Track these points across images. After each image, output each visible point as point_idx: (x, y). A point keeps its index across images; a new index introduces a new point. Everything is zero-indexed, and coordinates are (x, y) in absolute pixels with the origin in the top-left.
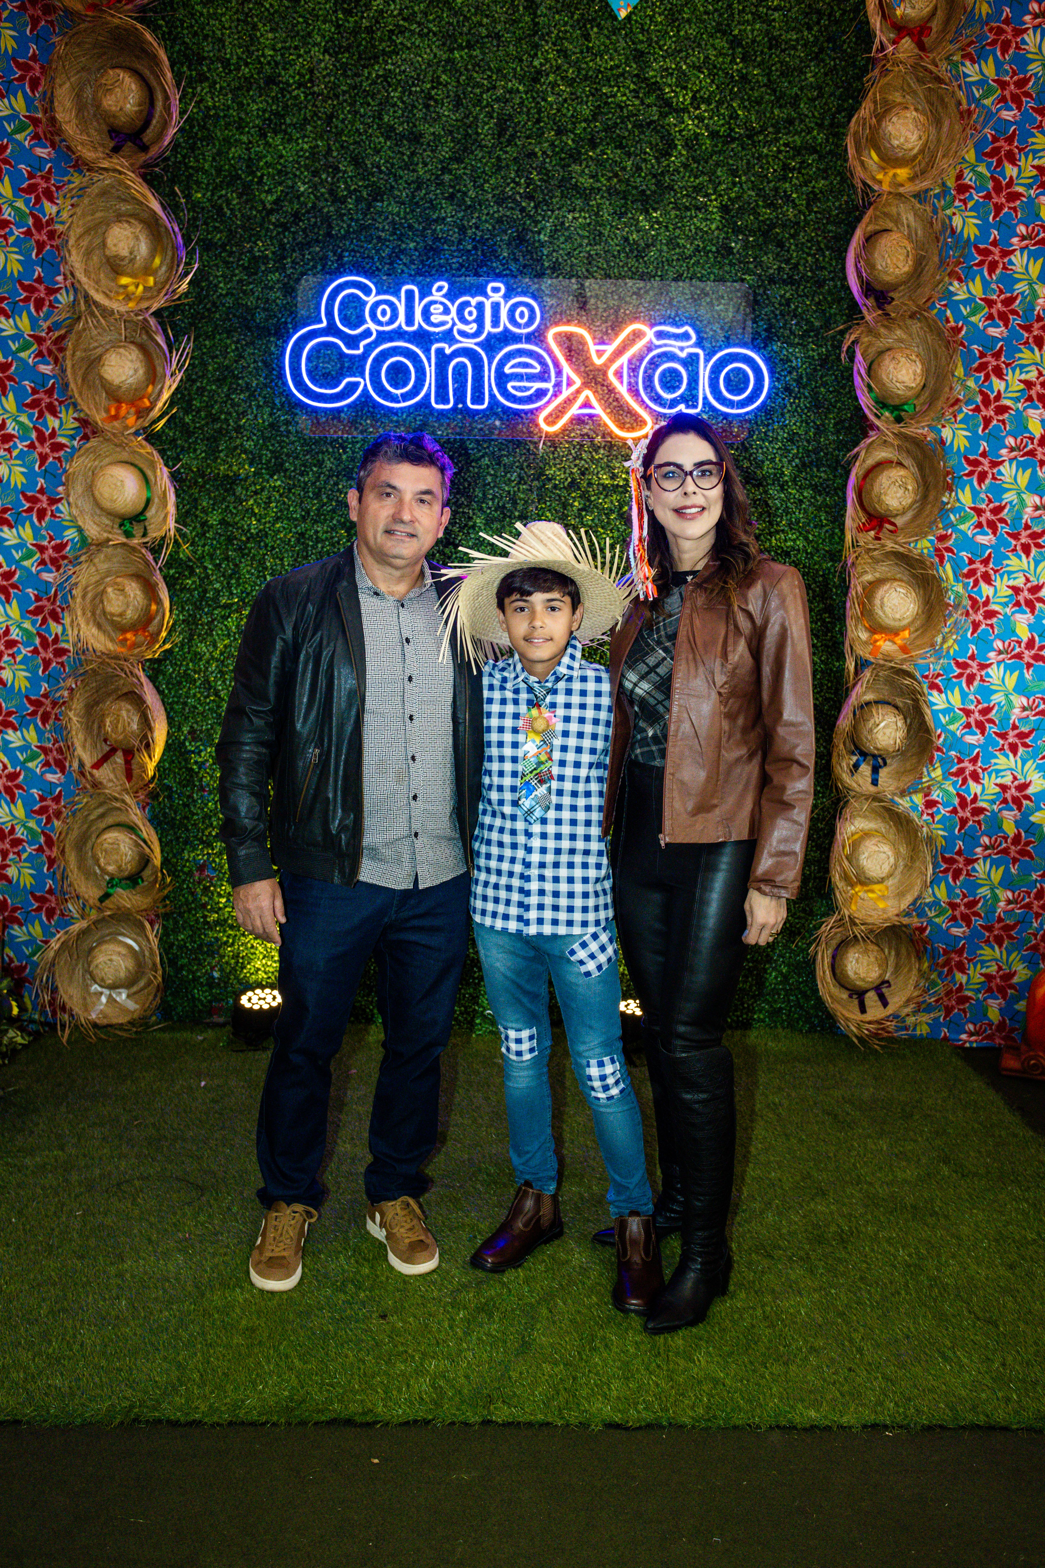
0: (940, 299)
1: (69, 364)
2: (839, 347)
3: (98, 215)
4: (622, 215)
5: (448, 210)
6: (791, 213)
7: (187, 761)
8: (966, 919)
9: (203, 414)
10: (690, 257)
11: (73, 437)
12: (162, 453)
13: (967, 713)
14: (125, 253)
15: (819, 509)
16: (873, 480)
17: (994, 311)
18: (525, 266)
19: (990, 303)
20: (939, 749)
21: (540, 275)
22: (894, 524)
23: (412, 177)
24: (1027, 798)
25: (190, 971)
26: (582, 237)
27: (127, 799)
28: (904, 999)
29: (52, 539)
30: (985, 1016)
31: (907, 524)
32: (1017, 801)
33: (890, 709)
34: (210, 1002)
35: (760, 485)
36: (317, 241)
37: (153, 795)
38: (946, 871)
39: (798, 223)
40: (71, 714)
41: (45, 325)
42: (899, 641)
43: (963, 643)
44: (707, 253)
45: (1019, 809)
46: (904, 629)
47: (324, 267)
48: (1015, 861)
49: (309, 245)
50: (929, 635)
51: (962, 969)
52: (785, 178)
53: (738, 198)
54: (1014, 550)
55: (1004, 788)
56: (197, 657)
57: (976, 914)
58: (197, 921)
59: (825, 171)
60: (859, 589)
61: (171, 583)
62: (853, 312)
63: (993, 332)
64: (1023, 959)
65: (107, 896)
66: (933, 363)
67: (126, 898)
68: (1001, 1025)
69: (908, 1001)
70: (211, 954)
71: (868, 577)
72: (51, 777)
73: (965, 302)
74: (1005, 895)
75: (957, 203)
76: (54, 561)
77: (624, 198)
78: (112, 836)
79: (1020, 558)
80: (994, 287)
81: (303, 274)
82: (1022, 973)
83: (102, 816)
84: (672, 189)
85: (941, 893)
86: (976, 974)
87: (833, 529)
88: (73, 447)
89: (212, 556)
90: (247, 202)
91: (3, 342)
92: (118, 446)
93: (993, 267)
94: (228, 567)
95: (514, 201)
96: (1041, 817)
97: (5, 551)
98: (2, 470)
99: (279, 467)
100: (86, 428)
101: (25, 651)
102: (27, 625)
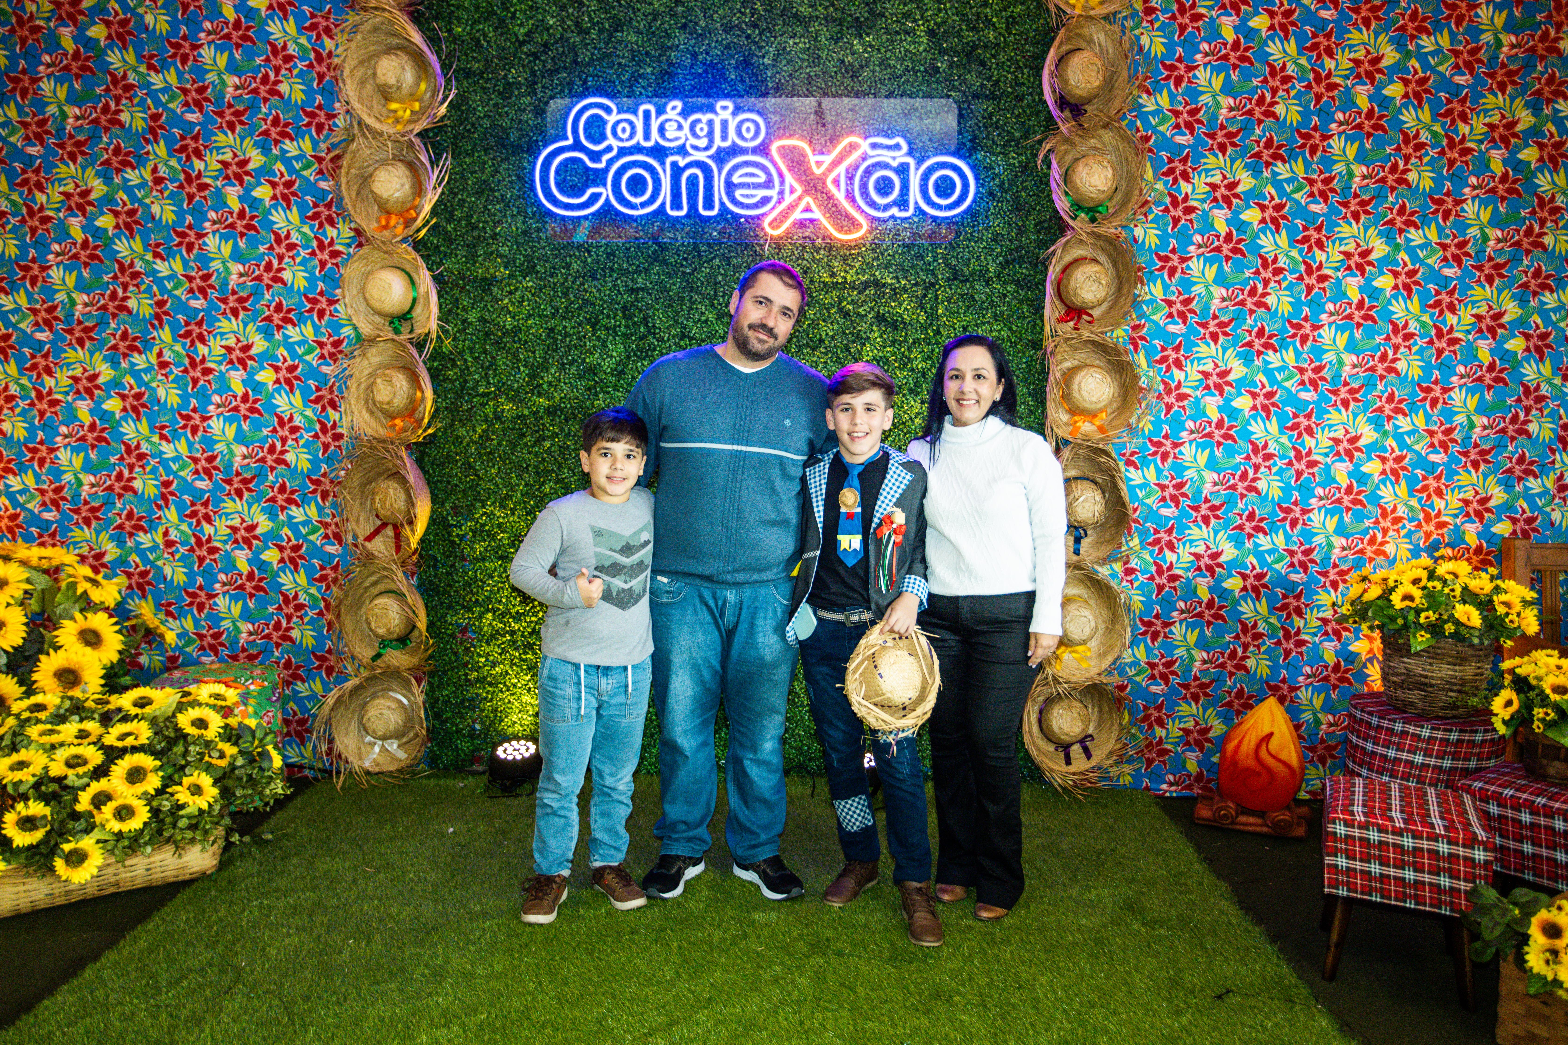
0: (1130, 111)
1: (343, 180)
2: (1036, 155)
3: (371, 48)
4: (838, 40)
5: (680, 38)
6: (992, 35)
7: (449, 534)
8: (1164, 677)
9: (463, 223)
10: (901, 76)
11: (349, 245)
12: (426, 258)
13: (1163, 487)
14: (392, 81)
15: (1021, 302)
16: (1070, 275)
17: (1180, 121)
18: (751, 87)
19: (1176, 114)
20: (1136, 521)
21: (765, 95)
22: (1090, 315)
23: (649, 9)
24: (1220, 565)
25: (453, 724)
26: (802, 60)
27: (394, 567)
28: (1106, 752)
29: (330, 335)
30: (1184, 767)
31: (1104, 315)
32: (1210, 569)
33: (1089, 484)
34: (472, 751)
35: (967, 280)
36: (565, 68)
37: (418, 565)
38: (1145, 633)
39: (998, 45)
41: (323, 146)
42: (1097, 422)
43: (1157, 424)
44: (916, 74)
45: (1212, 576)
46: (1101, 410)
47: (570, 91)
48: (1209, 624)
49: (557, 71)
50: (1124, 416)
51: (1161, 723)
53: (943, 22)
54: (1204, 338)
55: (1197, 556)
56: (458, 440)
57: (1174, 673)
58: (459, 678)
60: (1058, 375)
61: (435, 374)
62: (1050, 124)
63: (1180, 139)
64: (1218, 715)
65: (379, 656)
66: (1123, 168)
67: (396, 658)
68: (1199, 777)
69: (1111, 753)
70: (473, 709)
71: (1067, 365)
72: (329, 549)
73: (1153, 113)
74: (1200, 655)
75: (1145, 24)
76: (332, 355)
77: (840, 24)
78: (382, 601)
79: (1208, 345)
80: (1180, 99)
81: (552, 98)
83: (375, 584)
84: (883, 16)
85: (1141, 654)
86: (1174, 729)
87: (1034, 321)
88: (349, 254)
89: (471, 350)
90: (502, 34)
91: (287, 162)
92: (386, 253)
93: (1178, 81)
94: (486, 360)
95: (740, 29)
96: (1234, 584)
97: (289, 347)
98: (286, 275)
99: (530, 270)
100: (360, 237)
101: (307, 436)
102: (309, 412)
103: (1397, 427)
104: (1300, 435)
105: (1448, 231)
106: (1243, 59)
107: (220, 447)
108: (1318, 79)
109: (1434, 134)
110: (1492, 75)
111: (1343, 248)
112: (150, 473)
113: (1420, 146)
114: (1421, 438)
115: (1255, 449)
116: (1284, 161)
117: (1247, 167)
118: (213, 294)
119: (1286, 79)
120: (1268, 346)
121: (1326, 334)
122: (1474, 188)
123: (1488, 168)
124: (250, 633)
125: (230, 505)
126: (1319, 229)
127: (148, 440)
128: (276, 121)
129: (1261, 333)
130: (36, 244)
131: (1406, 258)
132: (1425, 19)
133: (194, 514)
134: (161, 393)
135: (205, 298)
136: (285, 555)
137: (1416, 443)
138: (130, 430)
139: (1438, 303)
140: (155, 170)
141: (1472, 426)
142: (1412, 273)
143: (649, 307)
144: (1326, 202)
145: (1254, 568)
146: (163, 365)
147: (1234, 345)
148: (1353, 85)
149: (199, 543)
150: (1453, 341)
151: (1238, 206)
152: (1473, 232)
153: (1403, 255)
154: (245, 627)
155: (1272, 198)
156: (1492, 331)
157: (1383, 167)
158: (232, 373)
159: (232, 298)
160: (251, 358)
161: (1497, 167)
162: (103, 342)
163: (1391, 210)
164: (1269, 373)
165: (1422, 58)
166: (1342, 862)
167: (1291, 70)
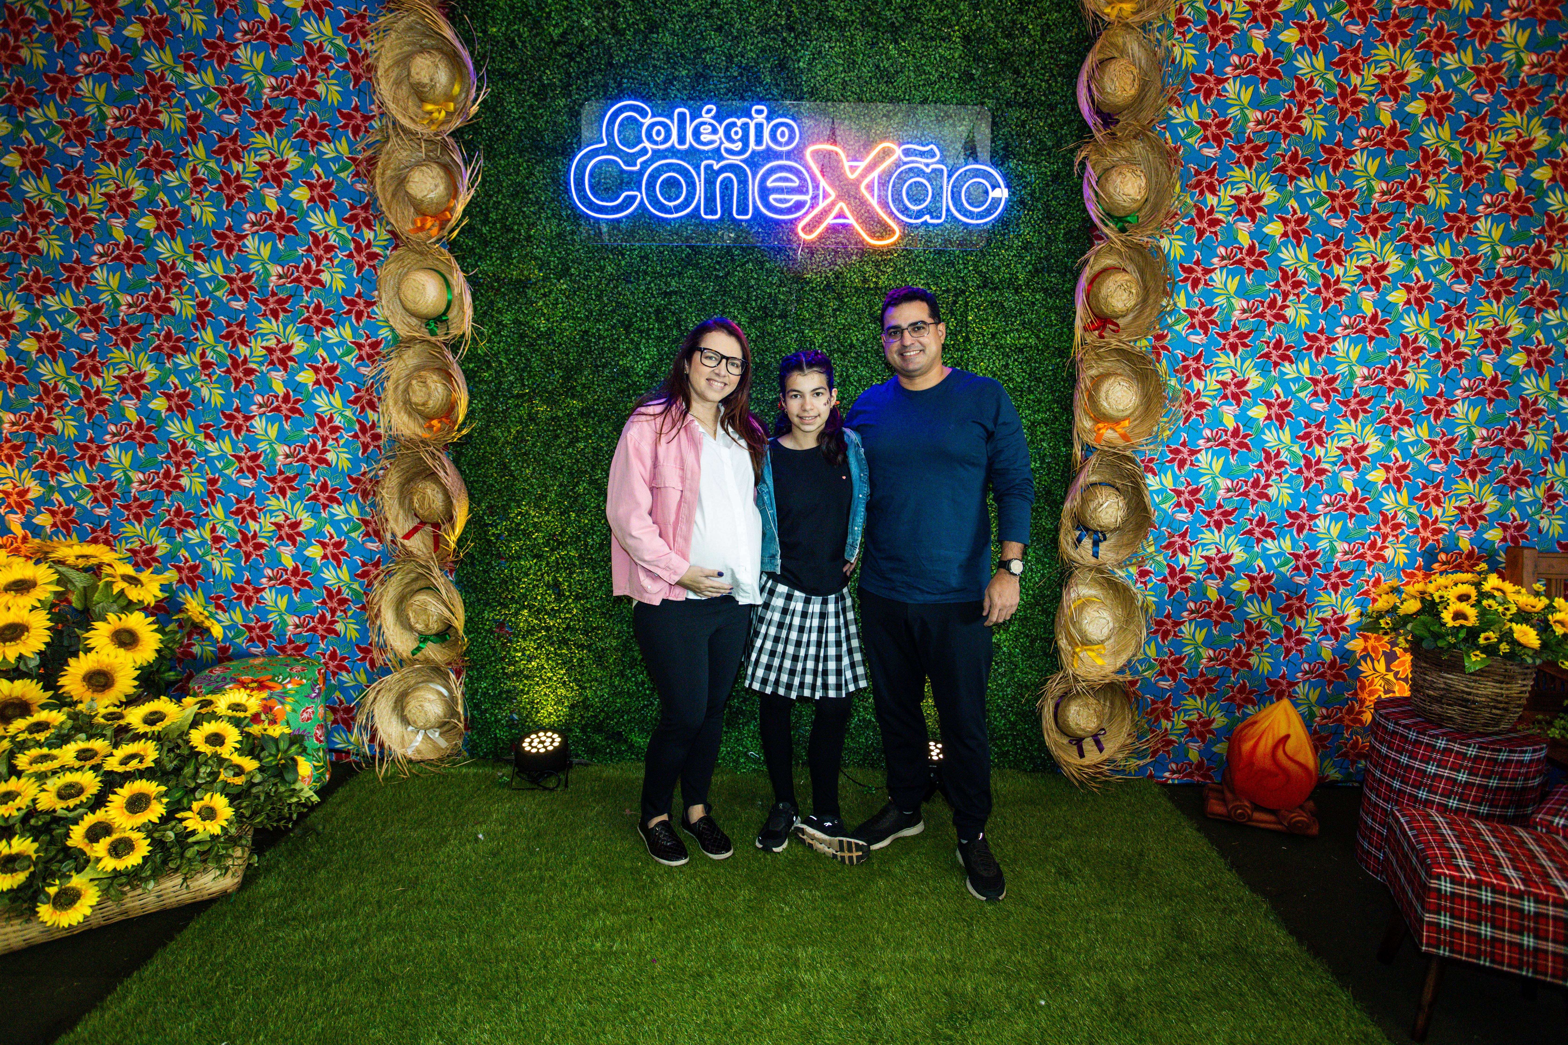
0: (1161, 122)
1: (378, 181)
2: (1071, 164)
3: (406, 48)
4: (873, 45)
5: (715, 39)
6: (1026, 43)
7: (486, 533)
8: (1173, 674)
9: (498, 225)
10: (935, 83)
11: (385, 248)
12: (460, 259)
13: (1178, 493)
14: (426, 80)
15: (1049, 310)
16: (1100, 284)
17: (1209, 133)
18: (786, 91)
19: (1205, 126)
20: (1152, 526)
21: (799, 99)
22: (1117, 325)
23: (684, 10)
24: (1229, 568)
25: (492, 714)
26: (837, 64)
27: (433, 565)
28: (1118, 745)
29: (368, 337)
30: (1187, 757)
31: (1128, 325)
32: (1220, 572)
33: (1112, 491)
34: (511, 740)
35: (997, 288)
36: (600, 70)
37: (456, 563)
38: (1156, 632)
39: (1033, 52)
40: (384, 492)
41: (359, 147)
42: (1119, 429)
43: (1175, 432)
44: (950, 80)
45: (1222, 578)
46: (1125, 419)
47: (605, 93)
48: (1217, 623)
49: (592, 73)
50: (1147, 425)
51: (1168, 717)
52: (1021, 12)
53: (979, 29)
54: (1223, 349)
55: (1209, 559)
56: (494, 440)
57: (1182, 670)
58: (497, 672)
59: (1058, 5)
60: (1088, 383)
61: (469, 376)
62: (1083, 132)
63: (1207, 152)
64: (1221, 708)
65: (418, 649)
66: (1154, 179)
67: (434, 652)
68: (1200, 765)
69: (1122, 747)
70: (510, 700)
71: (1093, 372)
72: (370, 545)
73: (1183, 125)
74: (1207, 653)
75: (1176, 36)
76: (370, 356)
77: (876, 29)
78: (421, 597)
79: (1228, 356)
80: (1209, 111)
81: (587, 99)
82: (1220, 720)
83: (414, 580)
84: (919, 21)
85: (1152, 652)
86: (1179, 721)
87: (1062, 328)
88: (387, 257)
89: (506, 352)
90: (537, 35)
91: (324, 164)
92: (421, 253)
93: (1208, 94)
94: (521, 362)
95: (776, 31)
96: (1241, 585)
97: (329, 348)
98: (325, 277)
99: (565, 272)
100: (396, 239)
101: (346, 436)
102: (348, 413)
103: (1402, 438)
104: (1310, 445)
105: (1460, 248)
106: (1272, 72)
107: (263, 446)
108: (1344, 94)
109: (1453, 152)
110: (1511, 94)
111: (1360, 263)
112: (197, 470)
113: (1438, 164)
114: (1423, 449)
115: (1268, 457)
116: (1308, 176)
117: (1272, 181)
118: (253, 296)
119: (1314, 94)
120: (1285, 358)
121: (1340, 346)
122: (1488, 206)
123: (1502, 186)
124: (297, 626)
125: (274, 503)
126: (1338, 244)
127: (193, 439)
128: (313, 123)
129: (1278, 344)
130: (80, 245)
131: (1420, 274)
132: (1449, 37)
133: (239, 511)
134: (205, 392)
135: (246, 299)
136: (328, 551)
137: (1419, 453)
138: (176, 429)
139: (1447, 318)
140: (194, 171)
141: (1472, 437)
142: (1424, 289)
143: (682, 310)
144: (1346, 218)
145: (1261, 571)
146: (206, 365)
147: (1252, 356)
148: (1378, 101)
149: (245, 539)
150: (1460, 356)
151: (1261, 219)
152: (1484, 249)
153: (1417, 271)
154: (292, 620)
155: (1295, 212)
156: (1496, 346)
157: (1402, 184)
158: (273, 373)
159: (271, 300)
160: (291, 359)
161: (1511, 186)
162: (149, 342)
163: (1408, 226)
164: (1284, 384)
165: (1445, 76)
166: (1445, 920)
167: (1318, 85)
